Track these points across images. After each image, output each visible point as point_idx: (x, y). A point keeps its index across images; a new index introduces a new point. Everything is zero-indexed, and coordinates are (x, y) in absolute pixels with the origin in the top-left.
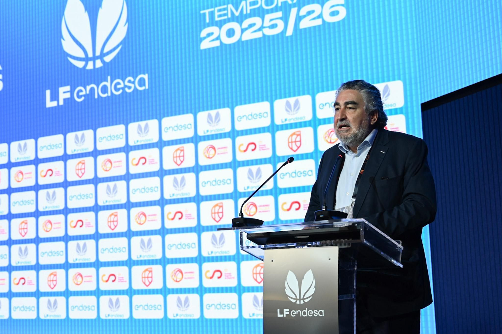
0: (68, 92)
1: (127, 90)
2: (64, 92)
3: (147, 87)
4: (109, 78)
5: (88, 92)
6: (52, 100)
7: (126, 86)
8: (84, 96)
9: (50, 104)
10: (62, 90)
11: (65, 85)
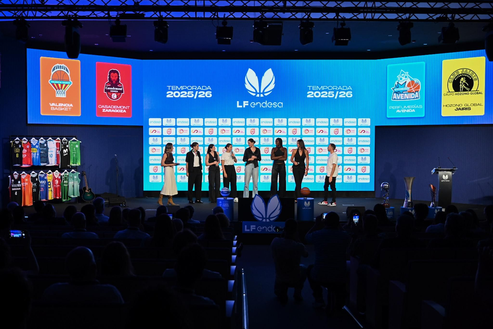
0: (247, 103)
1: (274, 106)
2: (245, 103)
3: (282, 107)
4: (266, 101)
5: (257, 105)
6: (239, 105)
7: (274, 105)
8: (255, 106)
9: (238, 106)
10: (244, 102)
11: (246, 101)
